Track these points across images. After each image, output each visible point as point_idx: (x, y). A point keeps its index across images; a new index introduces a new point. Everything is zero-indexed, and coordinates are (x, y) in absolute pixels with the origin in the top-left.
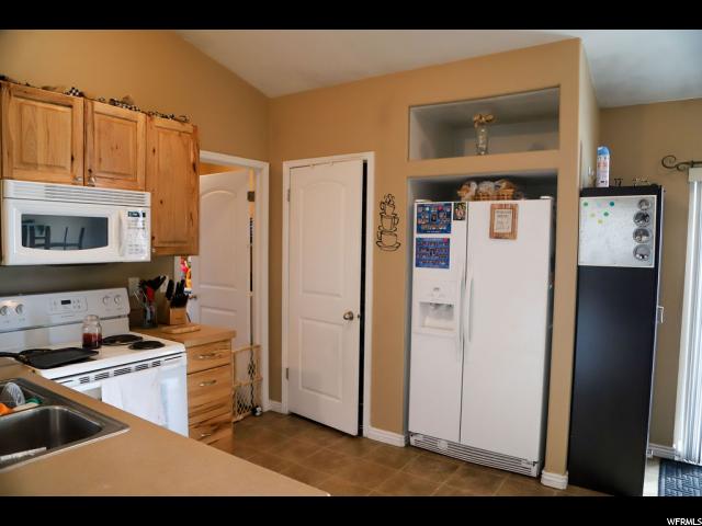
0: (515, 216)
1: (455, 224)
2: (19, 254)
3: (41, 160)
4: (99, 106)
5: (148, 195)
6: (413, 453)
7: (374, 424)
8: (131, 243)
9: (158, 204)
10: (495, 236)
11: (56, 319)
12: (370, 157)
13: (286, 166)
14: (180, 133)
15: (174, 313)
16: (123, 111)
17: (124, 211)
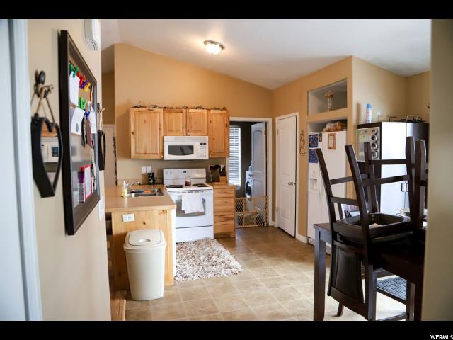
0: (335, 139)
1: (319, 143)
2: (168, 157)
3: (174, 129)
4: (191, 110)
5: (207, 137)
6: (309, 246)
7: (299, 233)
8: (201, 153)
9: (212, 140)
10: (330, 148)
11: (182, 177)
12: (297, 114)
13: (277, 119)
14: (221, 114)
15: (221, 178)
16: (199, 110)
17: (198, 143)
